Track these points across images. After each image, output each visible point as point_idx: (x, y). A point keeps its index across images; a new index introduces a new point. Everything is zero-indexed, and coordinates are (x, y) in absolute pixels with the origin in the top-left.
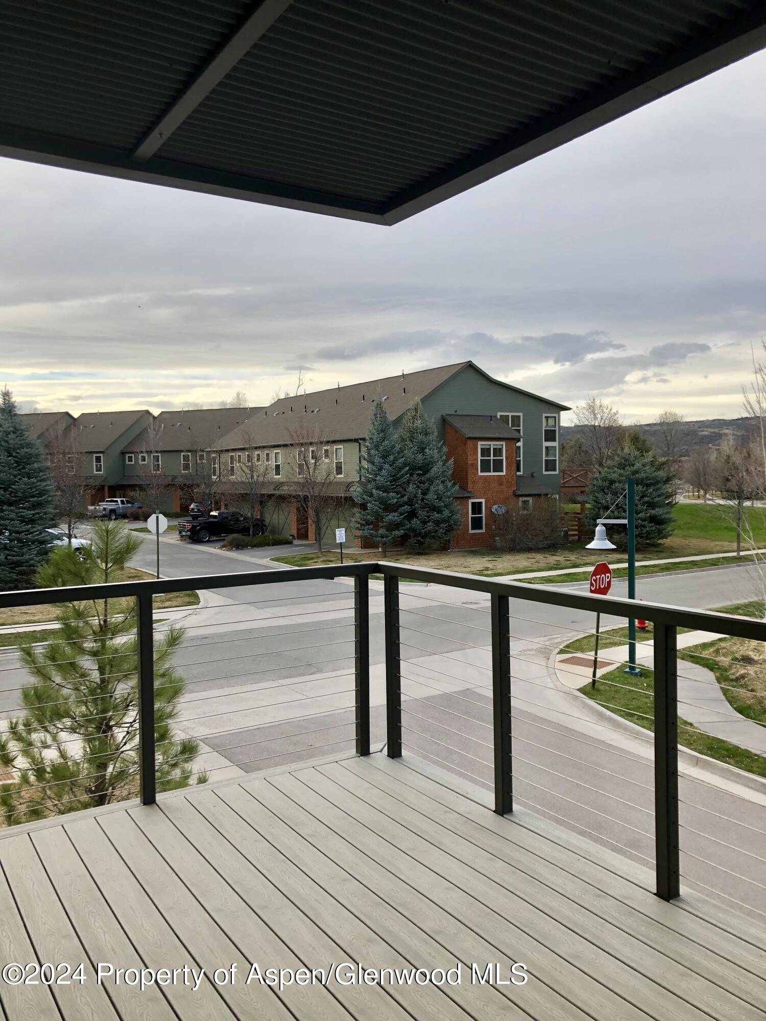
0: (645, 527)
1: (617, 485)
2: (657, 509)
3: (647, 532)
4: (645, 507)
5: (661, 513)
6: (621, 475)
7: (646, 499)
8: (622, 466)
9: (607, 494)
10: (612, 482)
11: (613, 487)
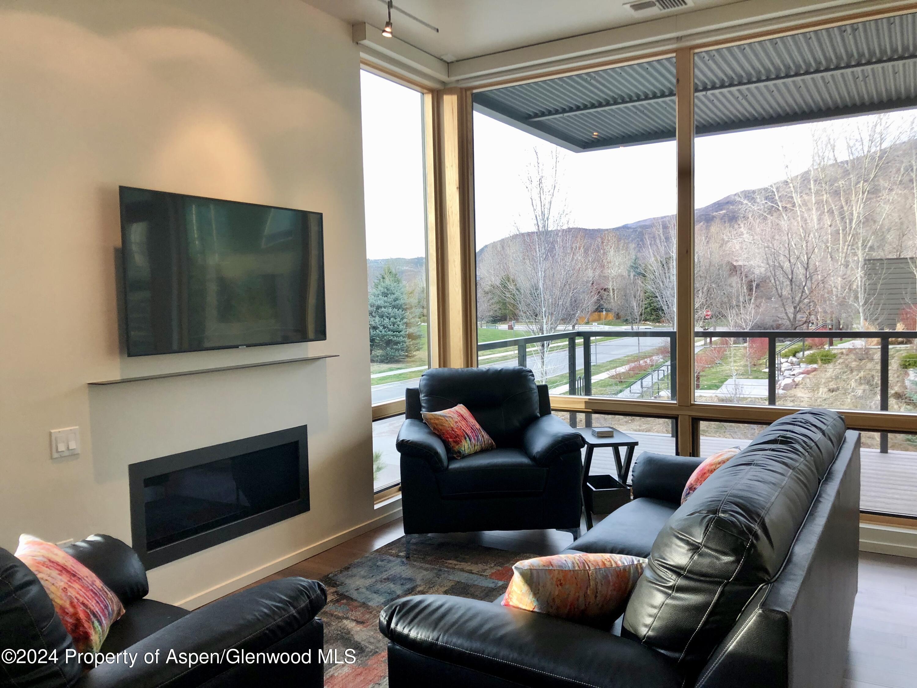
0: (405, 343)
1: (383, 309)
2: (413, 328)
3: (407, 346)
4: (405, 327)
5: (416, 331)
6: (385, 302)
7: (405, 320)
8: (385, 295)
9: (375, 317)
10: (378, 307)
11: (380, 311)
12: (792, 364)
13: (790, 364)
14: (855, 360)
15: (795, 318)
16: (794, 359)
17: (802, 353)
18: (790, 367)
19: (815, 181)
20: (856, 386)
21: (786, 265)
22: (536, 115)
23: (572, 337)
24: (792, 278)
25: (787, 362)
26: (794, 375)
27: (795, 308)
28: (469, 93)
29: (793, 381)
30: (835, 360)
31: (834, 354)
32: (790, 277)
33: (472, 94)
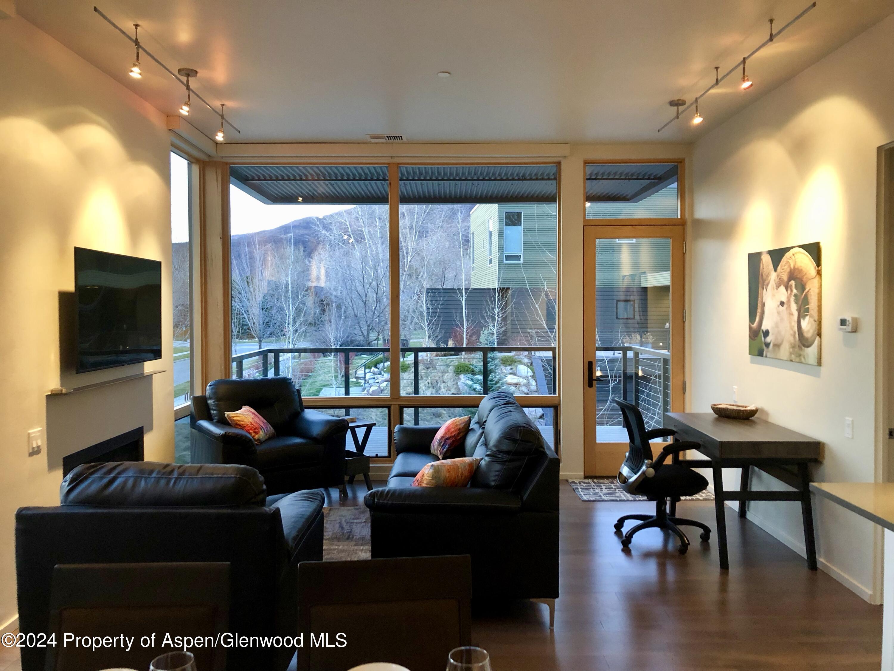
12: (374, 374)
13: (372, 374)
14: (424, 369)
15: (368, 334)
16: (376, 370)
17: (382, 364)
18: (373, 377)
19: (380, 219)
20: (426, 390)
21: (360, 288)
22: (253, 179)
23: (264, 354)
24: (366, 301)
25: (370, 372)
26: (378, 383)
27: (369, 326)
28: (228, 166)
29: (379, 387)
30: (409, 369)
31: (409, 364)
32: (364, 299)
33: (230, 167)
